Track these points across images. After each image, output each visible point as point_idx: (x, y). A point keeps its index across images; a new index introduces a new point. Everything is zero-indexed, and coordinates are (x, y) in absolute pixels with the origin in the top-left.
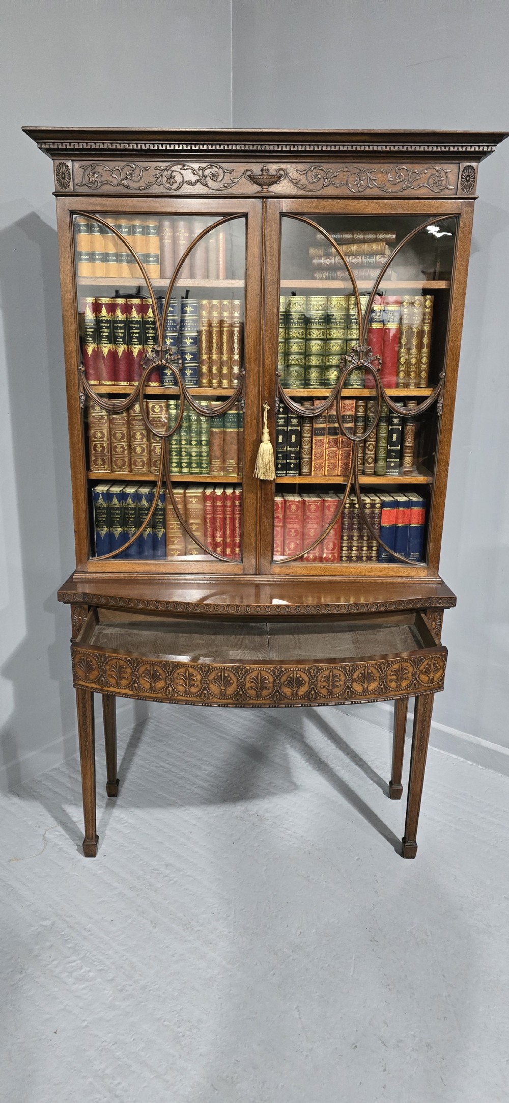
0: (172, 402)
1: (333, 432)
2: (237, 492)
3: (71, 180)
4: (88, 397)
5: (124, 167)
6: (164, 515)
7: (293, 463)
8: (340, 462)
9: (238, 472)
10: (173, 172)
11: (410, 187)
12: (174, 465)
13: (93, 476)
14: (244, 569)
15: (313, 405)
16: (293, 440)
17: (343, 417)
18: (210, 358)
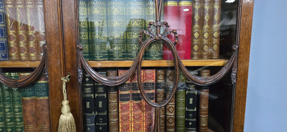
1: (136, 97)
7: (101, 126)
8: (144, 123)
15: (118, 75)
17: (145, 84)
18: (17, 34)
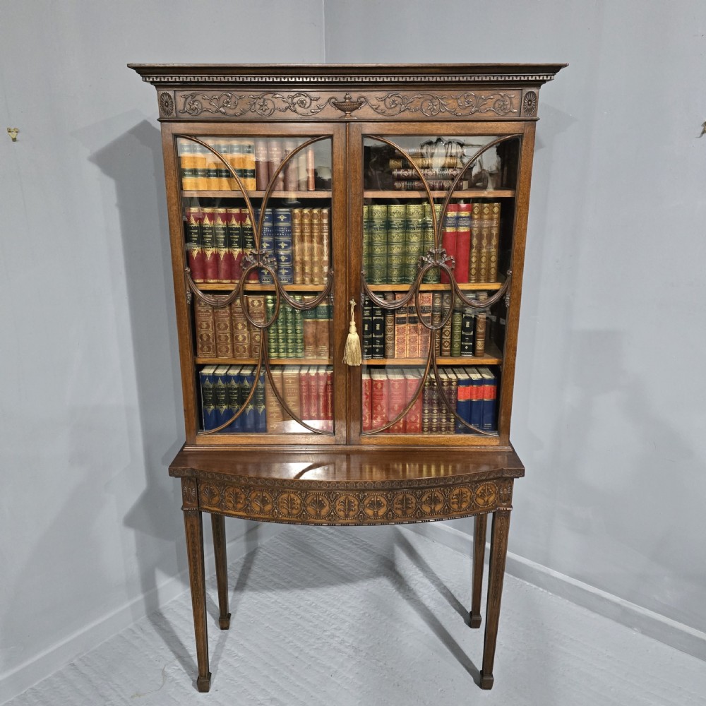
0: (270, 297)
1: (413, 320)
2: (329, 372)
3: (174, 108)
4: (193, 295)
5: (222, 96)
6: (264, 394)
7: (378, 348)
8: (420, 346)
9: (330, 355)
10: (265, 100)
11: (478, 111)
12: (273, 350)
13: (200, 361)
14: (336, 440)
15: (395, 299)
16: (378, 328)
17: (422, 307)
18: (302, 259)
